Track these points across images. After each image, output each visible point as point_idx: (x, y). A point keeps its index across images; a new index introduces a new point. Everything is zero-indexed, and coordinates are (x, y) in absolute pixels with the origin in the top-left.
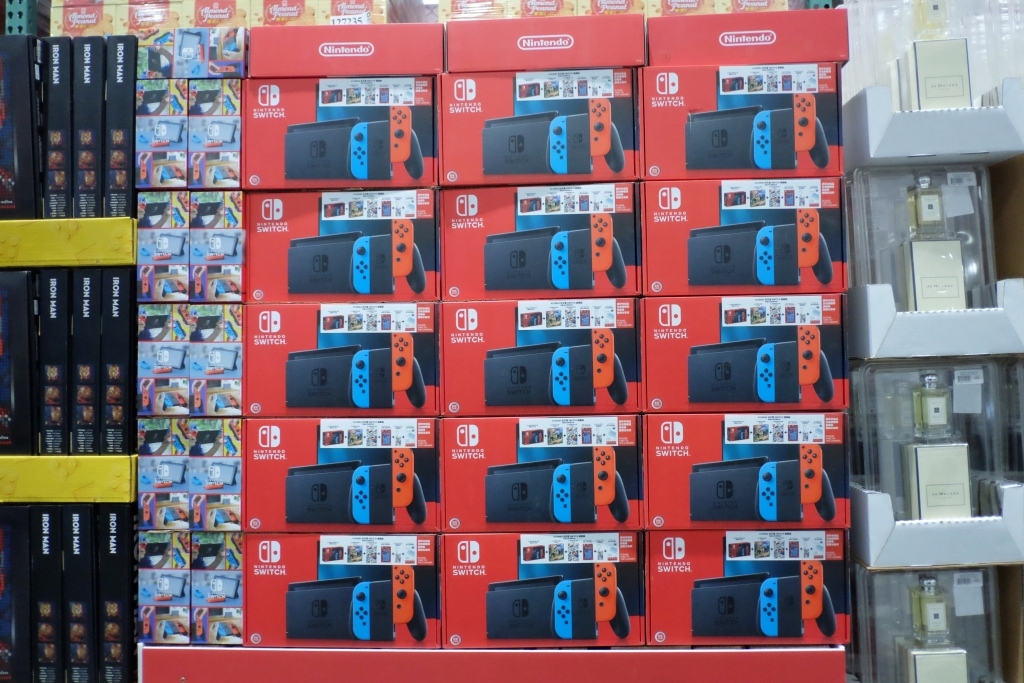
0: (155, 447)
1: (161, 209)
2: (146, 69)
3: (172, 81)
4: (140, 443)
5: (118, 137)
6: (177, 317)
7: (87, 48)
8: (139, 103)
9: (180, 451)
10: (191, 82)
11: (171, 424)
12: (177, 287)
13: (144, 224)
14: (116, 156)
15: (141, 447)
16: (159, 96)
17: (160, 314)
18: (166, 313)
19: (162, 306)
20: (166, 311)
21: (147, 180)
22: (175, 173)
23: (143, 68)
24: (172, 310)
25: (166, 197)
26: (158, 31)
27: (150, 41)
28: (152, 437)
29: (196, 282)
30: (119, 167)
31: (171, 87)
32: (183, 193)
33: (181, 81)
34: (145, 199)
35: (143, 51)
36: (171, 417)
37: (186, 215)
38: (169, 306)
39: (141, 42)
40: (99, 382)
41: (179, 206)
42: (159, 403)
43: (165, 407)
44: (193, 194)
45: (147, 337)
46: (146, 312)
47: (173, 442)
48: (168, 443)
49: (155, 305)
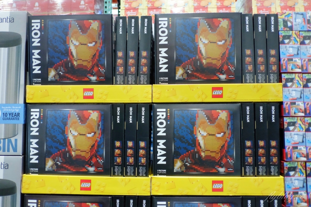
0: (292, 173)
1: (292, 80)
2: (282, 27)
3: (293, 31)
4: (286, 172)
5: (273, 52)
6: (299, 122)
7: (260, 18)
8: (281, 40)
9: (302, 175)
10: (301, 32)
11: (298, 164)
12: (300, 110)
13: (285, 86)
14: (272, 60)
15: (286, 173)
16: (289, 37)
17: (293, 121)
18: (295, 121)
19: (293, 118)
20: (295, 120)
21: (286, 69)
22: (297, 66)
23: (281, 27)
24: (297, 119)
25: (293, 76)
26: (286, 13)
27: (283, 16)
28: (290, 169)
29: (307, 109)
30: (273, 64)
31: (293, 34)
32: (300, 74)
33: (297, 31)
34: (285, 76)
35: (280, 20)
36: (298, 162)
37: (301, 83)
38: (296, 118)
39: (279, 17)
40: (268, 147)
41: (299, 79)
42: (294, 156)
43: (297, 158)
44: (304, 75)
45: (288, 130)
46: (287, 120)
47: (299, 171)
48: (297, 172)
49: (291, 118)
